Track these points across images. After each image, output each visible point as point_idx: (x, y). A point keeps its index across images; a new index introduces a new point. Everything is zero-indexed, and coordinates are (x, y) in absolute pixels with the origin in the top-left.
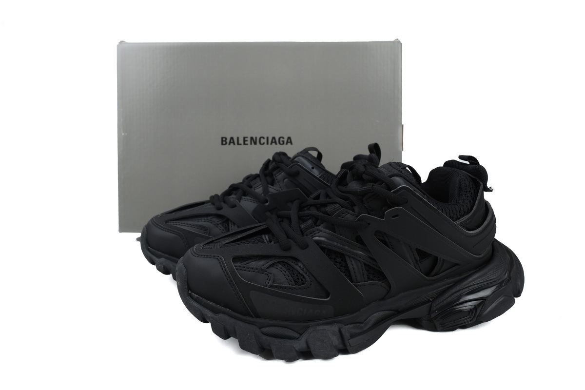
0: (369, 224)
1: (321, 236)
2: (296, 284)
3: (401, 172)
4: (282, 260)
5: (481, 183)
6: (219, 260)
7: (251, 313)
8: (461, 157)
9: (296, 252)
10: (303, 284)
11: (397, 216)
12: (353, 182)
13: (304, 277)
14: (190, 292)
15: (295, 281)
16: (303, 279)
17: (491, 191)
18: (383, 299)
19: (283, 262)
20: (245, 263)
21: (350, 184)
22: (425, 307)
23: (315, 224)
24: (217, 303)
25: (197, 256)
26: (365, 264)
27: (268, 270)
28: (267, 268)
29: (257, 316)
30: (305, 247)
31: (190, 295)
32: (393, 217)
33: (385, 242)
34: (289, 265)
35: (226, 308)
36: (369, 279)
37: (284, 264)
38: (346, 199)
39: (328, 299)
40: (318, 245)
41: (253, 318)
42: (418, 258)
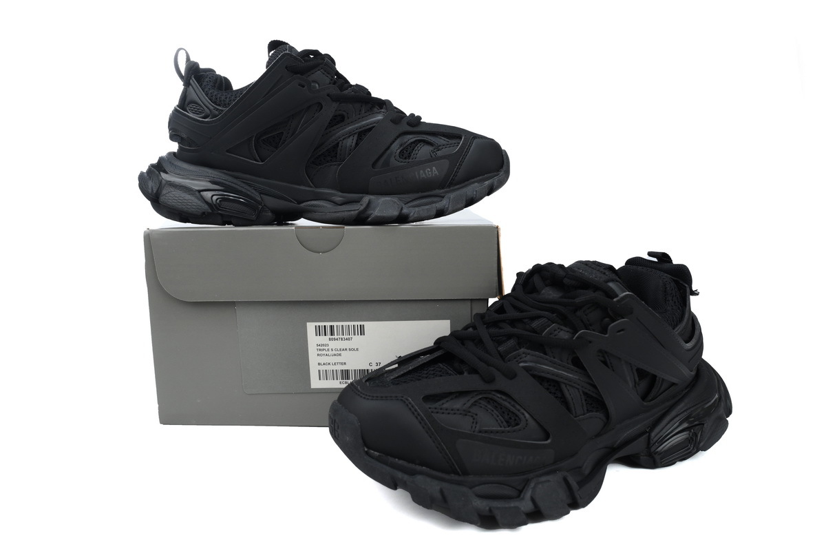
0: (590, 342)
1: (527, 359)
2: (509, 426)
3: (604, 273)
4: (485, 396)
5: (687, 285)
6: (405, 402)
7: (459, 470)
8: (650, 254)
9: (502, 383)
10: (517, 424)
11: (623, 330)
12: (548, 288)
13: (517, 416)
14: (366, 449)
15: (507, 422)
16: (517, 418)
17: (698, 294)
18: (598, 435)
19: (486, 398)
20: (440, 402)
21: (543, 291)
22: (643, 439)
23: (520, 345)
24: (409, 461)
25: (370, 398)
26: (585, 394)
27: (471, 410)
28: (470, 407)
29: (465, 473)
30: (512, 376)
31: (367, 453)
32: (619, 331)
33: (605, 363)
34: (496, 401)
35: (422, 466)
36: (588, 411)
37: (489, 400)
38: (553, 311)
39: (549, 441)
40: (527, 371)
41: (459, 475)
42: (637, 379)
